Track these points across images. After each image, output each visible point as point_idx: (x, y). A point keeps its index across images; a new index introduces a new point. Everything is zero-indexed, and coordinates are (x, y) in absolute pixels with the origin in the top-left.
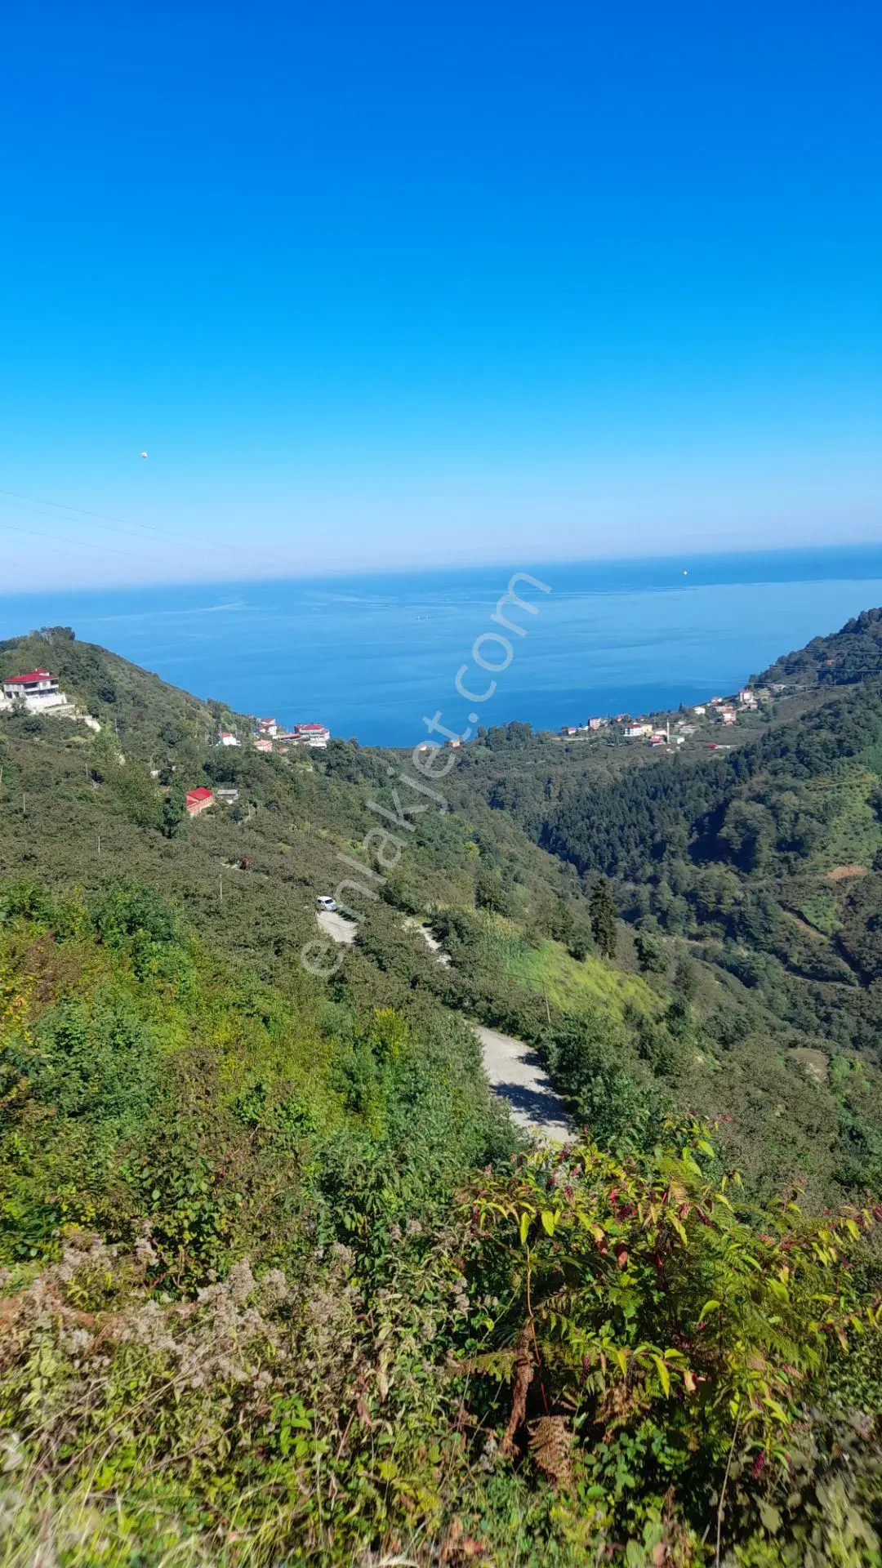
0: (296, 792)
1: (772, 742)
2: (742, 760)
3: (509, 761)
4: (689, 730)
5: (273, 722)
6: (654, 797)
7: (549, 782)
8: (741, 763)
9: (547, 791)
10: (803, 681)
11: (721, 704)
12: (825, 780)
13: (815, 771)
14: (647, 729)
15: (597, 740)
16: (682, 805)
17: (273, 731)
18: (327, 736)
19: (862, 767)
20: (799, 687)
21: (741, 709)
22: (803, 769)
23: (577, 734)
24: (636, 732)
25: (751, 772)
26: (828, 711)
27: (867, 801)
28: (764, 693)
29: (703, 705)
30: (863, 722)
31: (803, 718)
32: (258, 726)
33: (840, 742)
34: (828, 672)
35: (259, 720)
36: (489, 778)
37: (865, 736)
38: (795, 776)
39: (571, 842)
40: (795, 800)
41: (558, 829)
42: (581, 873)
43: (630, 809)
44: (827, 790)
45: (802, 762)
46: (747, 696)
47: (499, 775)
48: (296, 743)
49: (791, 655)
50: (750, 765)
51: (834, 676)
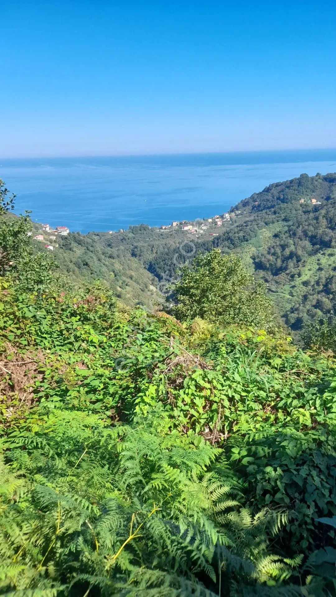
1: (226, 235)
2: (216, 241)
3: (140, 239)
4: (205, 228)
5: (48, 226)
7: (153, 247)
8: (216, 242)
9: (152, 250)
10: (247, 210)
11: (218, 218)
12: (238, 250)
13: (235, 246)
14: (190, 227)
15: (172, 231)
17: (48, 229)
18: (68, 231)
19: (251, 245)
20: (245, 212)
21: (224, 220)
22: (232, 246)
23: (165, 229)
24: (186, 228)
25: (218, 246)
26: (245, 225)
27: (251, 257)
28: (233, 214)
29: (212, 218)
30: (252, 230)
31: (237, 226)
32: (42, 227)
33: (244, 236)
34: (255, 207)
35: (43, 225)
36: (133, 245)
37: (252, 234)
38: (229, 248)
39: (158, 270)
41: (154, 264)
42: (159, 281)
44: (238, 253)
45: (231, 243)
46: (227, 215)
47: (135, 244)
48: (56, 234)
50: (218, 243)
51: (257, 209)
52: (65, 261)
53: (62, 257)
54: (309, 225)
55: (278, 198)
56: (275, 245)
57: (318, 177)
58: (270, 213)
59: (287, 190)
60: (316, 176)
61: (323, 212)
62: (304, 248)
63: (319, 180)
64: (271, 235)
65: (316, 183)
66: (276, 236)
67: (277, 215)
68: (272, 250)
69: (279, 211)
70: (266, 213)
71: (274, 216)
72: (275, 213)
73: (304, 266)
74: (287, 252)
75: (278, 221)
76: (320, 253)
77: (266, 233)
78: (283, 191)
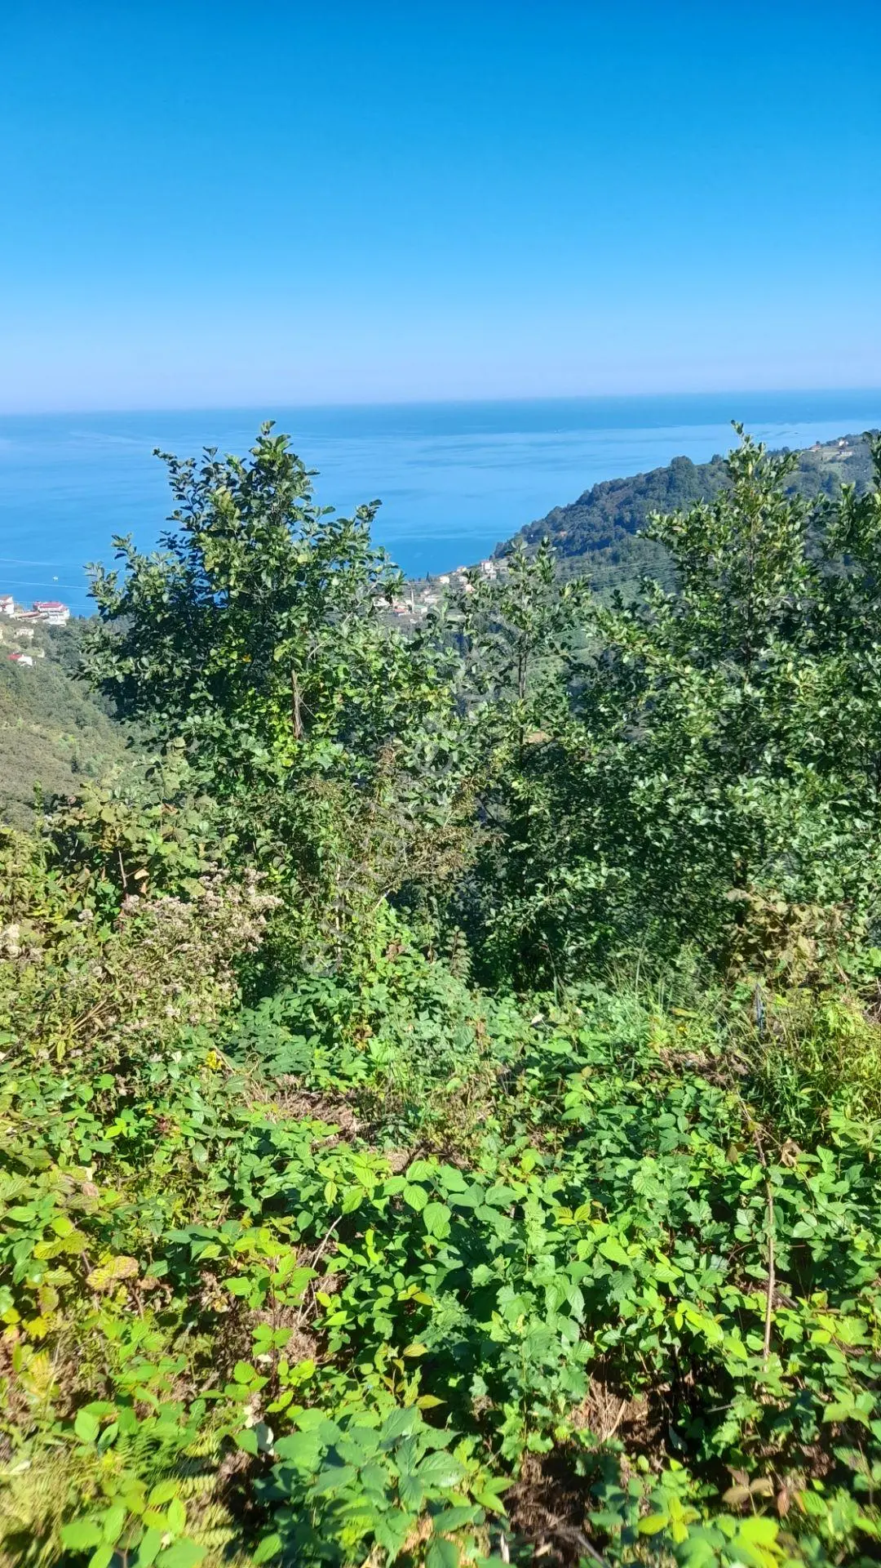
0: (17, 687)
4: (433, 599)
5: (10, 600)
11: (465, 574)
17: (10, 610)
18: (67, 615)
21: (482, 579)
28: (503, 563)
29: (448, 574)
34: (561, 543)
46: (488, 566)
48: (35, 621)
51: (568, 548)
52: (71, 696)
53: (61, 685)
55: (619, 521)
57: (716, 466)
58: (603, 559)
59: (640, 500)
60: (712, 463)
63: (719, 473)
65: (712, 481)
67: (621, 564)
69: (626, 553)
70: (593, 558)
71: (613, 568)
72: (615, 558)
75: (624, 580)
78: (628, 502)
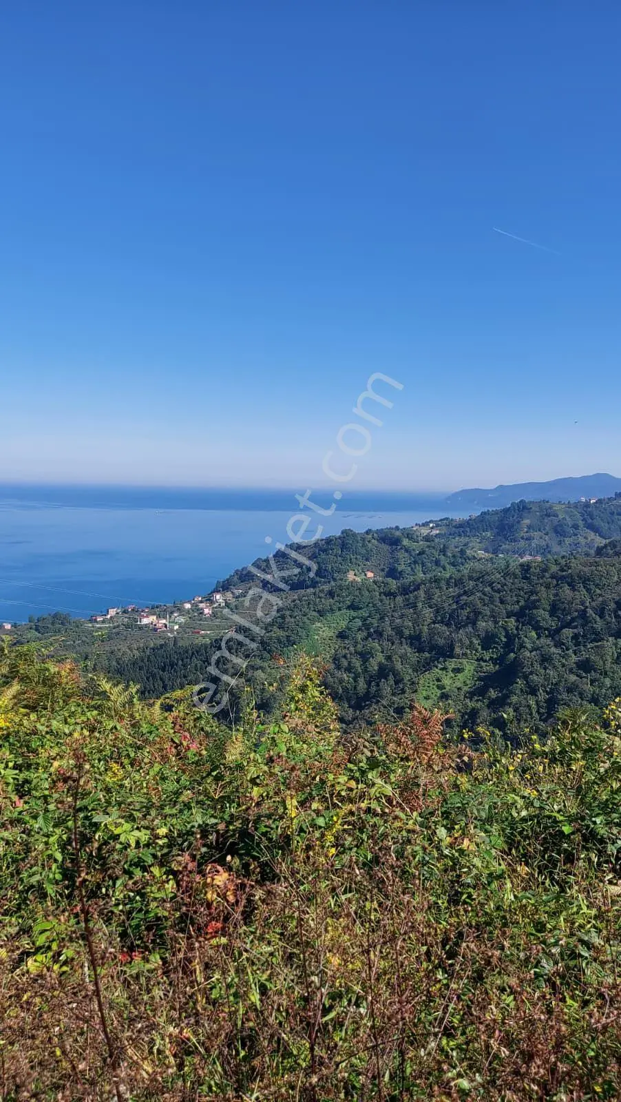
4: (182, 620)
6: (164, 670)
11: (201, 602)
12: (280, 662)
13: (273, 656)
14: (153, 618)
15: (118, 626)
16: (185, 677)
21: (215, 606)
22: (266, 655)
23: (103, 622)
24: (145, 621)
28: (229, 595)
29: (189, 602)
30: (301, 625)
33: (287, 637)
37: (303, 633)
40: (262, 675)
43: (148, 679)
45: (265, 649)
46: (218, 597)
49: (243, 569)
54: (402, 616)
56: (347, 652)
57: (370, 536)
58: (322, 595)
59: (323, 555)
60: (367, 533)
61: (421, 593)
62: (403, 658)
63: (373, 541)
64: (332, 634)
66: (342, 636)
68: (345, 663)
69: (340, 592)
70: (314, 594)
71: (331, 601)
72: (331, 594)
73: (416, 691)
74: (374, 665)
75: (340, 609)
76: (437, 667)
77: (323, 631)
78: (315, 556)
